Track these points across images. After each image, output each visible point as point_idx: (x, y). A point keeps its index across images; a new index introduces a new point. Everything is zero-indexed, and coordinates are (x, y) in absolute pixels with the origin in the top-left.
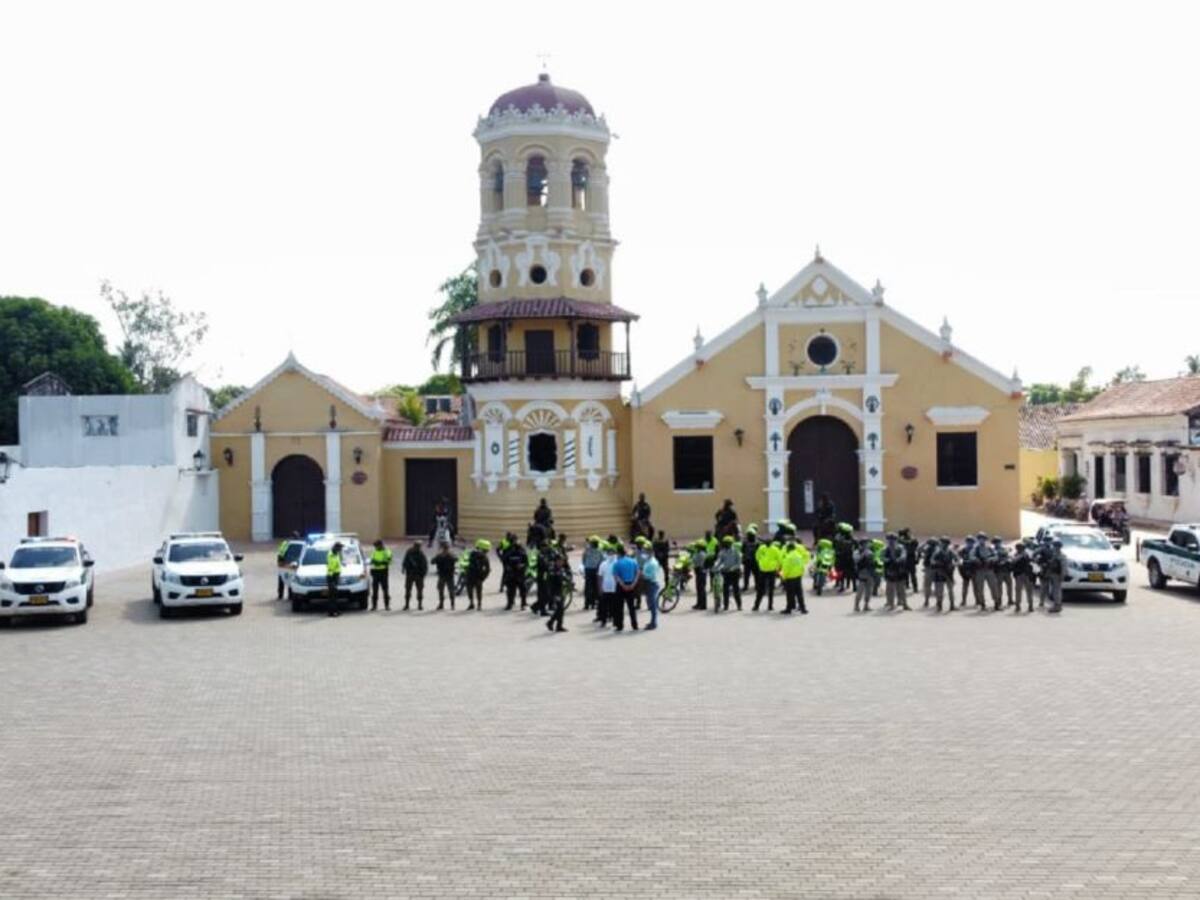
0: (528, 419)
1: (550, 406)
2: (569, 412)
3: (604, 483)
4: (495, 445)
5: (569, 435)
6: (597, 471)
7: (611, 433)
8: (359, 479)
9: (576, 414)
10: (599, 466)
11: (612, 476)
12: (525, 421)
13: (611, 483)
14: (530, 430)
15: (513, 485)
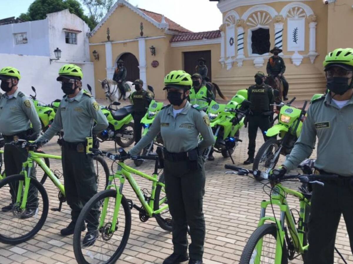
0: (250, 19)
1: (265, 9)
2: (279, 11)
3: (305, 61)
4: (232, 39)
5: (278, 27)
6: (300, 52)
7: (312, 25)
8: (155, 64)
9: (284, 12)
10: (302, 49)
11: (313, 56)
12: (248, 21)
13: (312, 61)
14: (252, 26)
15: (240, 64)
